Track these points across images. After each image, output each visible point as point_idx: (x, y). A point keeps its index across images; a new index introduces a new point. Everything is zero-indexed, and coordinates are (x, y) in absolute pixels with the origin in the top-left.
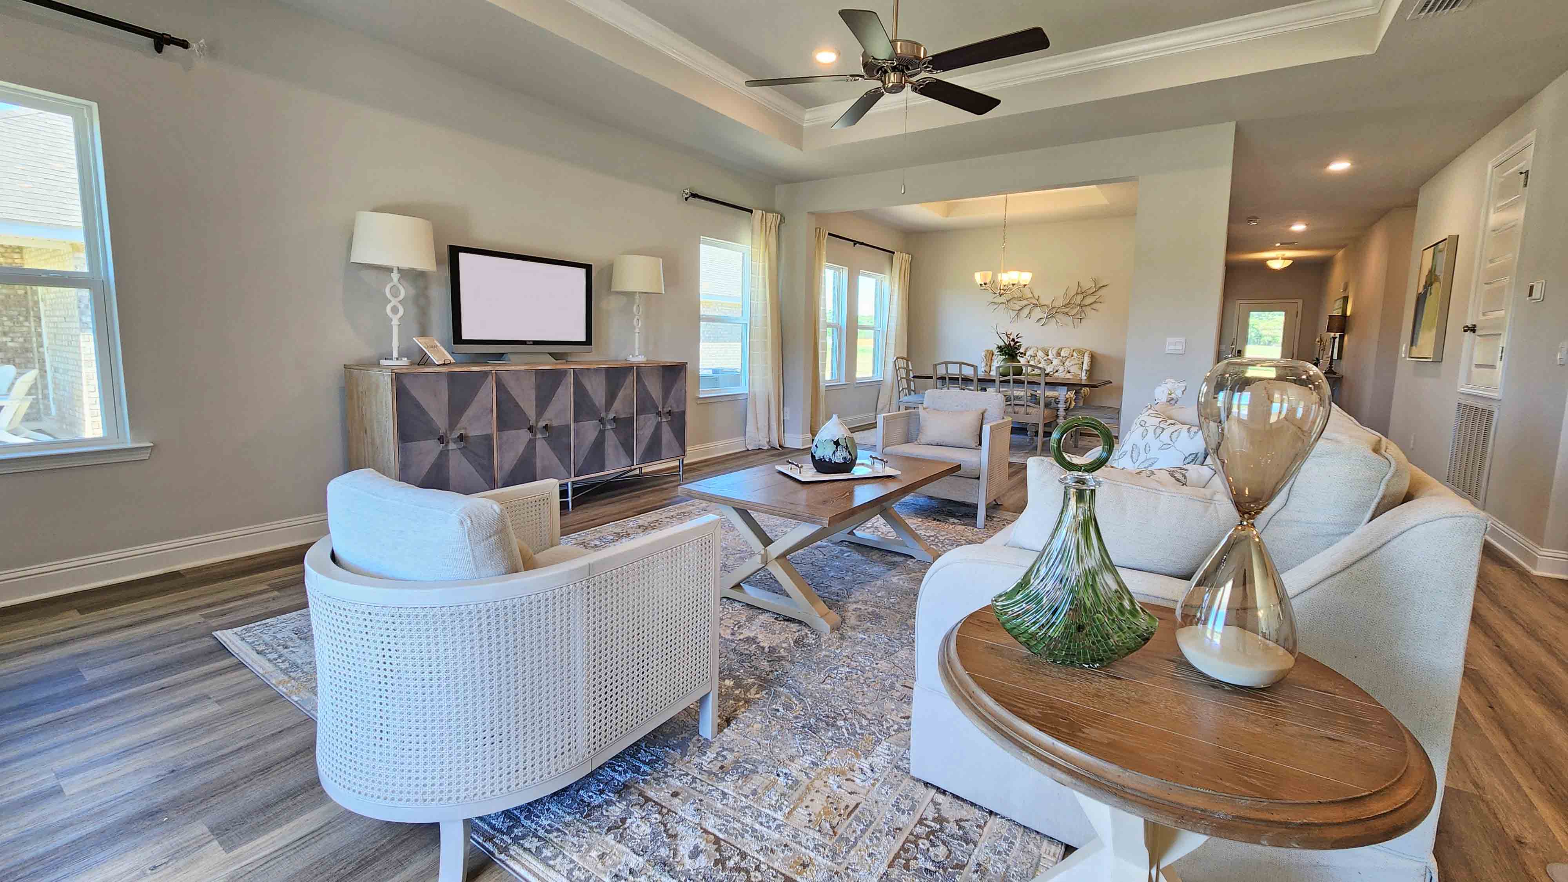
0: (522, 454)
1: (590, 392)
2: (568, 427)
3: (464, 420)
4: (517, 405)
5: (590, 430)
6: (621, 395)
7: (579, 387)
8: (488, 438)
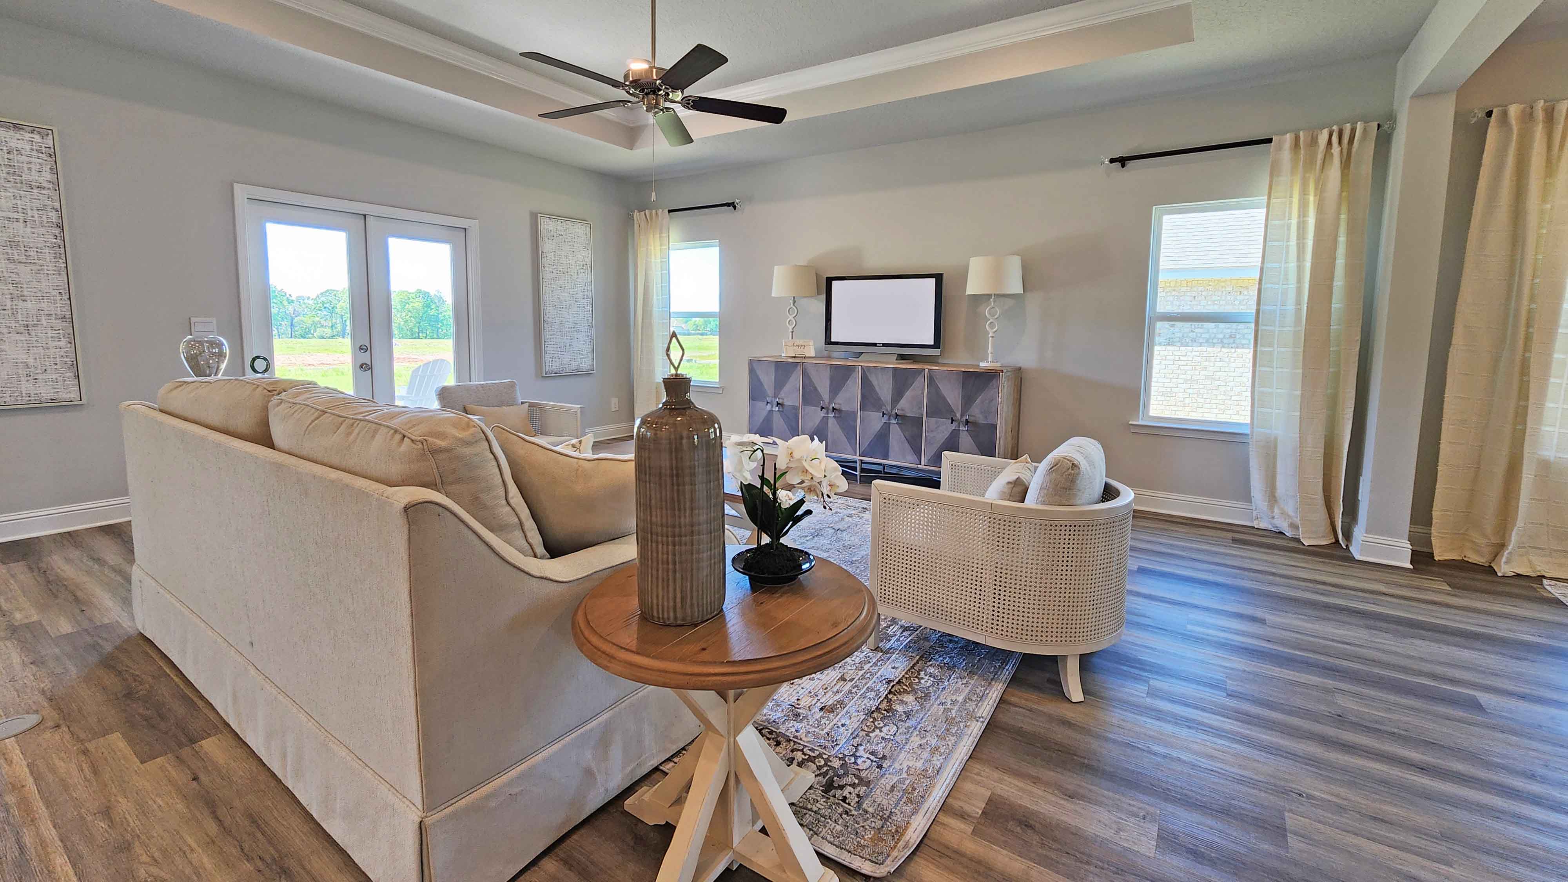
0: (818, 425)
1: (877, 388)
2: (855, 413)
3: (782, 394)
4: (816, 389)
5: (876, 421)
6: (908, 394)
7: (866, 382)
8: (797, 408)
